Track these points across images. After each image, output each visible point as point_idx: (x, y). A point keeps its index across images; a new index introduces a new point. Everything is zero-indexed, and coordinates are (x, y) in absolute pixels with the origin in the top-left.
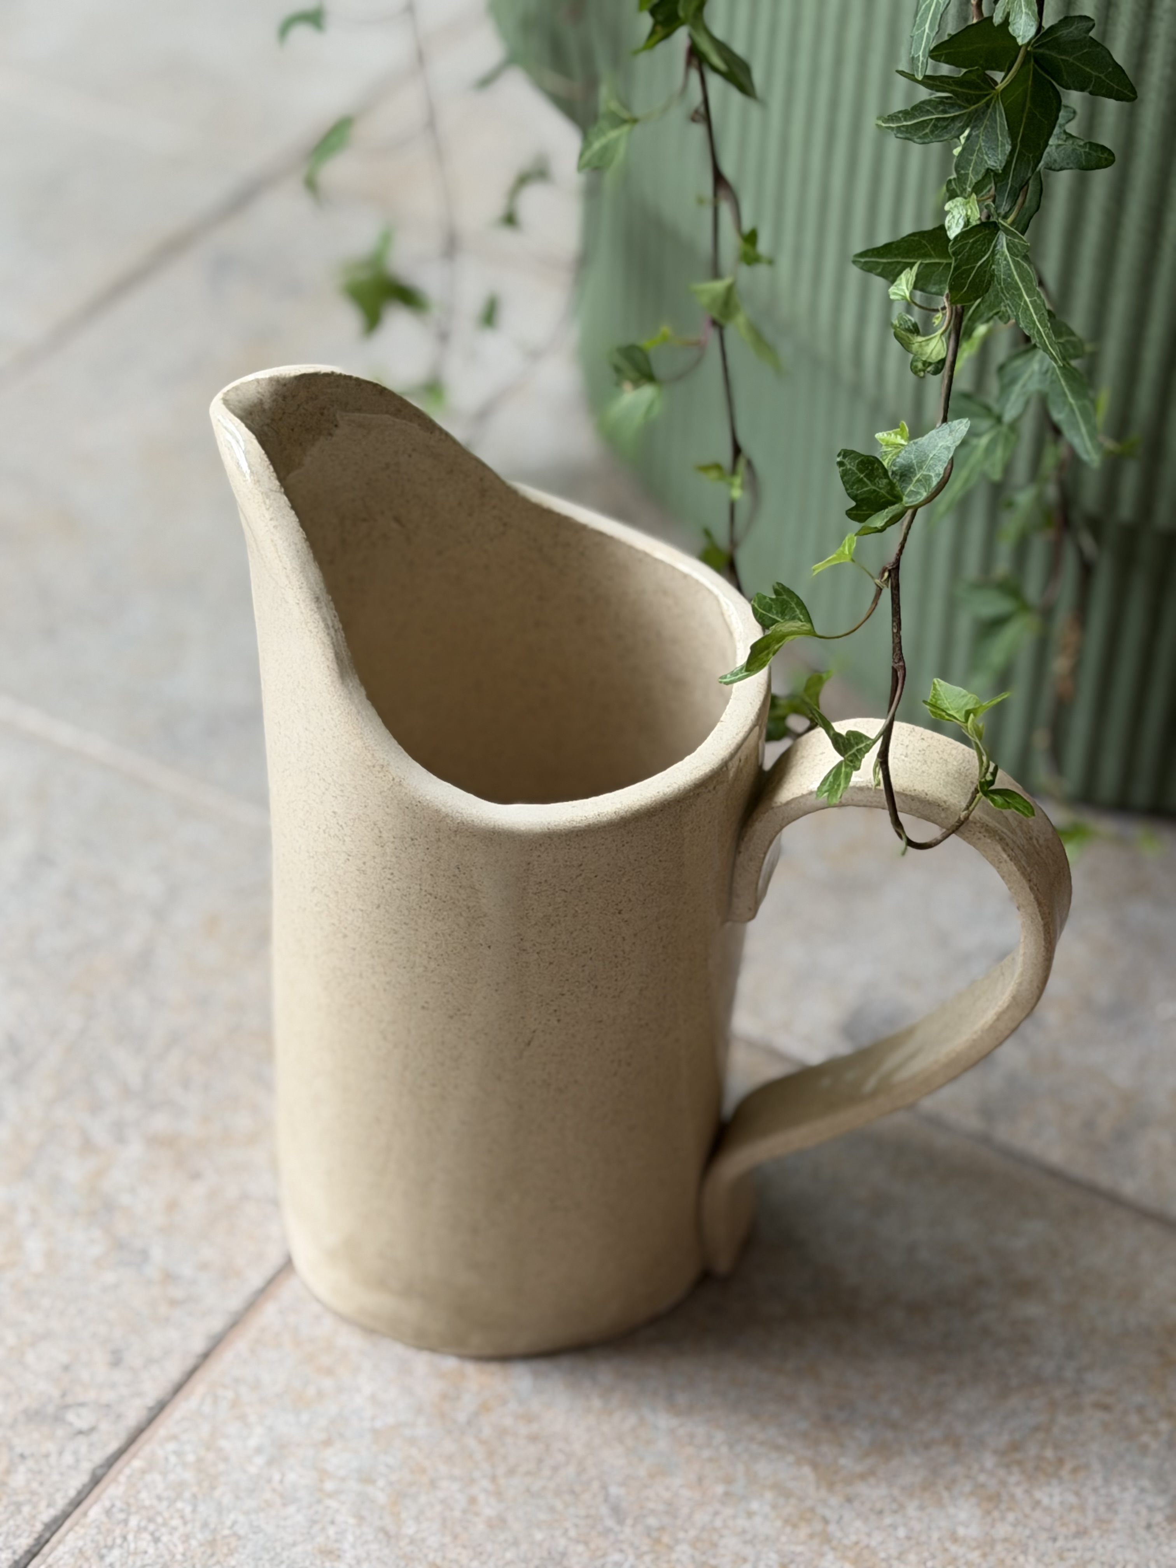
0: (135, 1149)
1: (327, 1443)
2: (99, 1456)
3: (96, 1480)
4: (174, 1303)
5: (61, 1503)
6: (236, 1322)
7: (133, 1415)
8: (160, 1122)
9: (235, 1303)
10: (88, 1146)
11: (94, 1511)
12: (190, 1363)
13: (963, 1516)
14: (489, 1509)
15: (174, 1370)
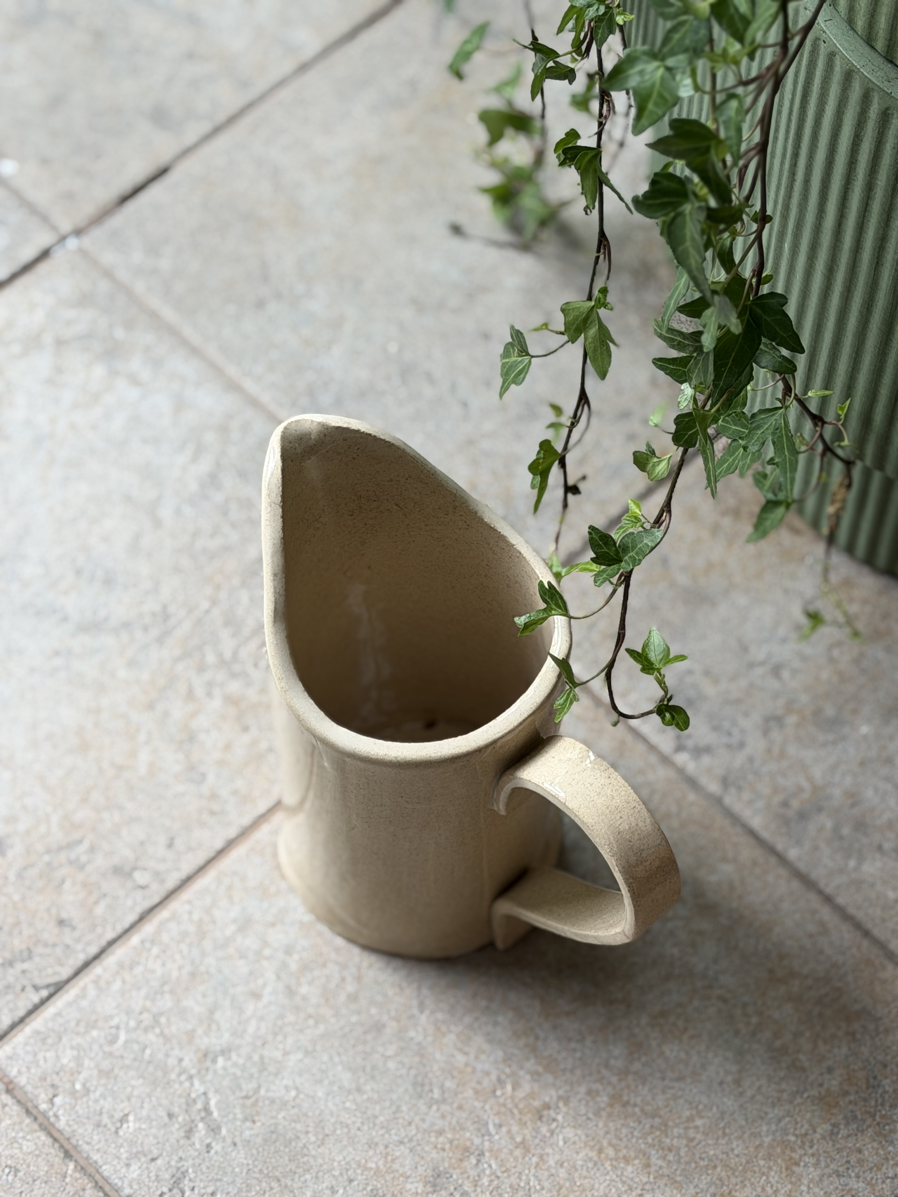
1: (273, 925)
2: (147, 904)
3: (142, 918)
4: (212, 813)
5: (119, 929)
7: (171, 883)
9: (246, 820)
10: (190, 695)
11: (135, 939)
12: (212, 854)
13: (617, 1052)
14: (350, 988)
15: (200, 858)
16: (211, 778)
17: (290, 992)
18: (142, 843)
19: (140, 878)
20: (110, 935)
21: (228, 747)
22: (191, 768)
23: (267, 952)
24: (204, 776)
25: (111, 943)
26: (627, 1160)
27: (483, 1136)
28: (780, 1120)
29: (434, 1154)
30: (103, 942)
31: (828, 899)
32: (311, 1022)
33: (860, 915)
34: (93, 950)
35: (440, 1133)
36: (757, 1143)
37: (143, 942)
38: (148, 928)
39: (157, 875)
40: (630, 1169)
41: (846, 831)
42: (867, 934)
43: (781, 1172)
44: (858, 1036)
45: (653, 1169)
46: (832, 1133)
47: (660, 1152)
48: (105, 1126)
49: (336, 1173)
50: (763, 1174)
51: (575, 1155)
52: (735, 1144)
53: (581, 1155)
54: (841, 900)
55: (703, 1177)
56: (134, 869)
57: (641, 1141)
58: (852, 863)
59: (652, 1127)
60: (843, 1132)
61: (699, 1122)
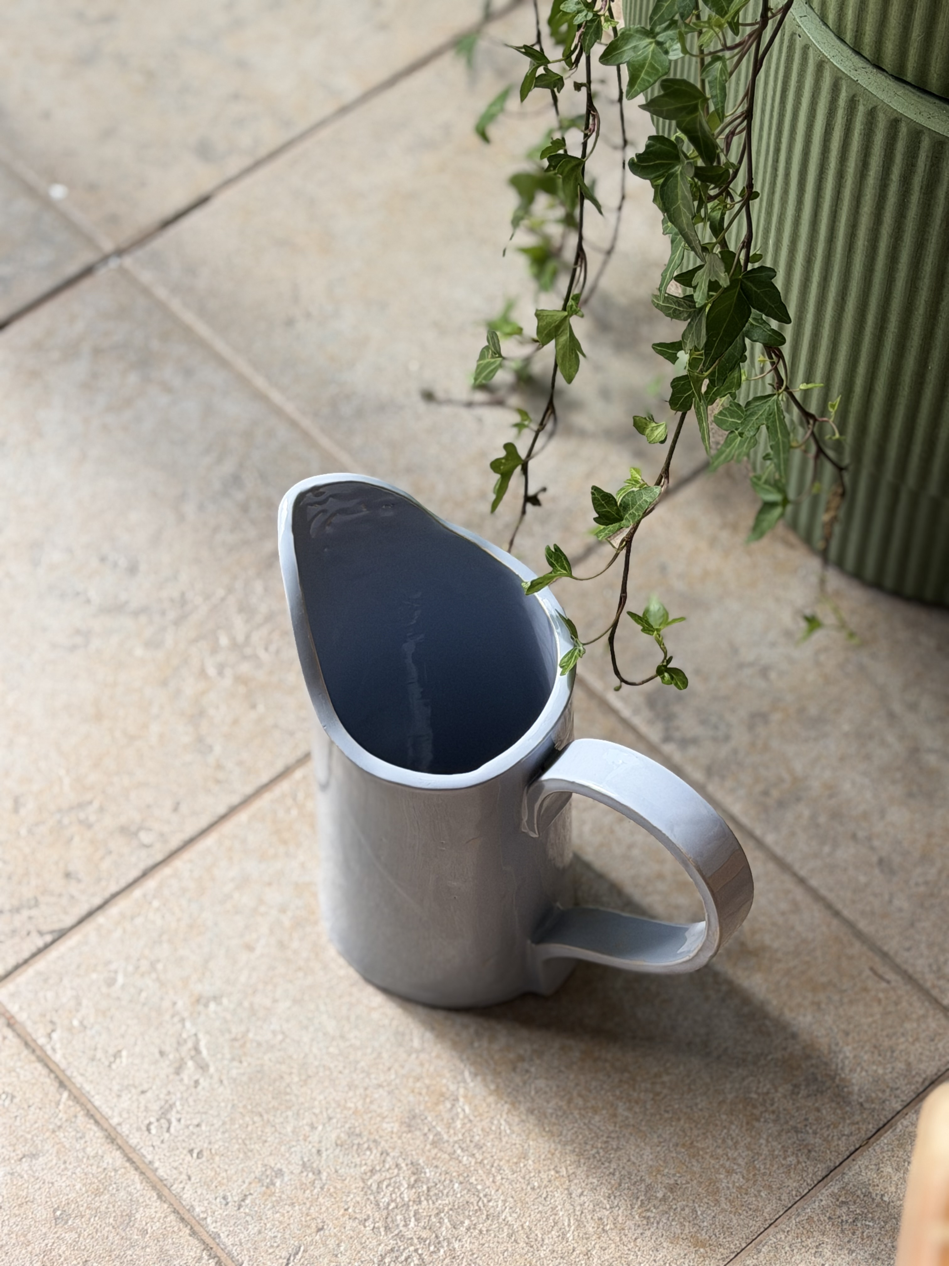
0: (227, 682)
1: (270, 884)
2: (151, 861)
3: (145, 874)
4: (218, 782)
5: (123, 883)
6: (247, 801)
7: (175, 842)
8: (245, 668)
9: (249, 789)
10: (203, 673)
11: (137, 893)
12: (215, 819)
15: (204, 822)
16: (218, 749)
17: (282, 945)
18: (149, 806)
19: (145, 837)
20: (114, 888)
21: (236, 722)
22: (200, 740)
23: (263, 909)
24: (210, 748)
25: (114, 896)
26: (595, 1111)
27: (459, 1083)
28: (743, 1079)
29: (411, 1098)
30: (107, 894)
31: (801, 881)
32: (300, 974)
33: (831, 897)
34: (97, 901)
35: (418, 1079)
36: (721, 1099)
37: (145, 896)
38: (151, 884)
39: (162, 836)
40: (597, 1118)
41: (822, 819)
42: (837, 914)
43: (742, 1127)
44: (823, 1006)
45: (620, 1119)
46: (793, 1093)
47: (628, 1104)
48: (100, 1060)
49: (317, 1111)
50: (725, 1127)
51: (545, 1104)
52: (698, 1100)
53: (551, 1105)
54: (814, 882)
55: (667, 1128)
56: (140, 829)
57: (609, 1094)
58: (827, 849)
59: (621, 1081)
60: (803, 1092)
61: (666, 1078)
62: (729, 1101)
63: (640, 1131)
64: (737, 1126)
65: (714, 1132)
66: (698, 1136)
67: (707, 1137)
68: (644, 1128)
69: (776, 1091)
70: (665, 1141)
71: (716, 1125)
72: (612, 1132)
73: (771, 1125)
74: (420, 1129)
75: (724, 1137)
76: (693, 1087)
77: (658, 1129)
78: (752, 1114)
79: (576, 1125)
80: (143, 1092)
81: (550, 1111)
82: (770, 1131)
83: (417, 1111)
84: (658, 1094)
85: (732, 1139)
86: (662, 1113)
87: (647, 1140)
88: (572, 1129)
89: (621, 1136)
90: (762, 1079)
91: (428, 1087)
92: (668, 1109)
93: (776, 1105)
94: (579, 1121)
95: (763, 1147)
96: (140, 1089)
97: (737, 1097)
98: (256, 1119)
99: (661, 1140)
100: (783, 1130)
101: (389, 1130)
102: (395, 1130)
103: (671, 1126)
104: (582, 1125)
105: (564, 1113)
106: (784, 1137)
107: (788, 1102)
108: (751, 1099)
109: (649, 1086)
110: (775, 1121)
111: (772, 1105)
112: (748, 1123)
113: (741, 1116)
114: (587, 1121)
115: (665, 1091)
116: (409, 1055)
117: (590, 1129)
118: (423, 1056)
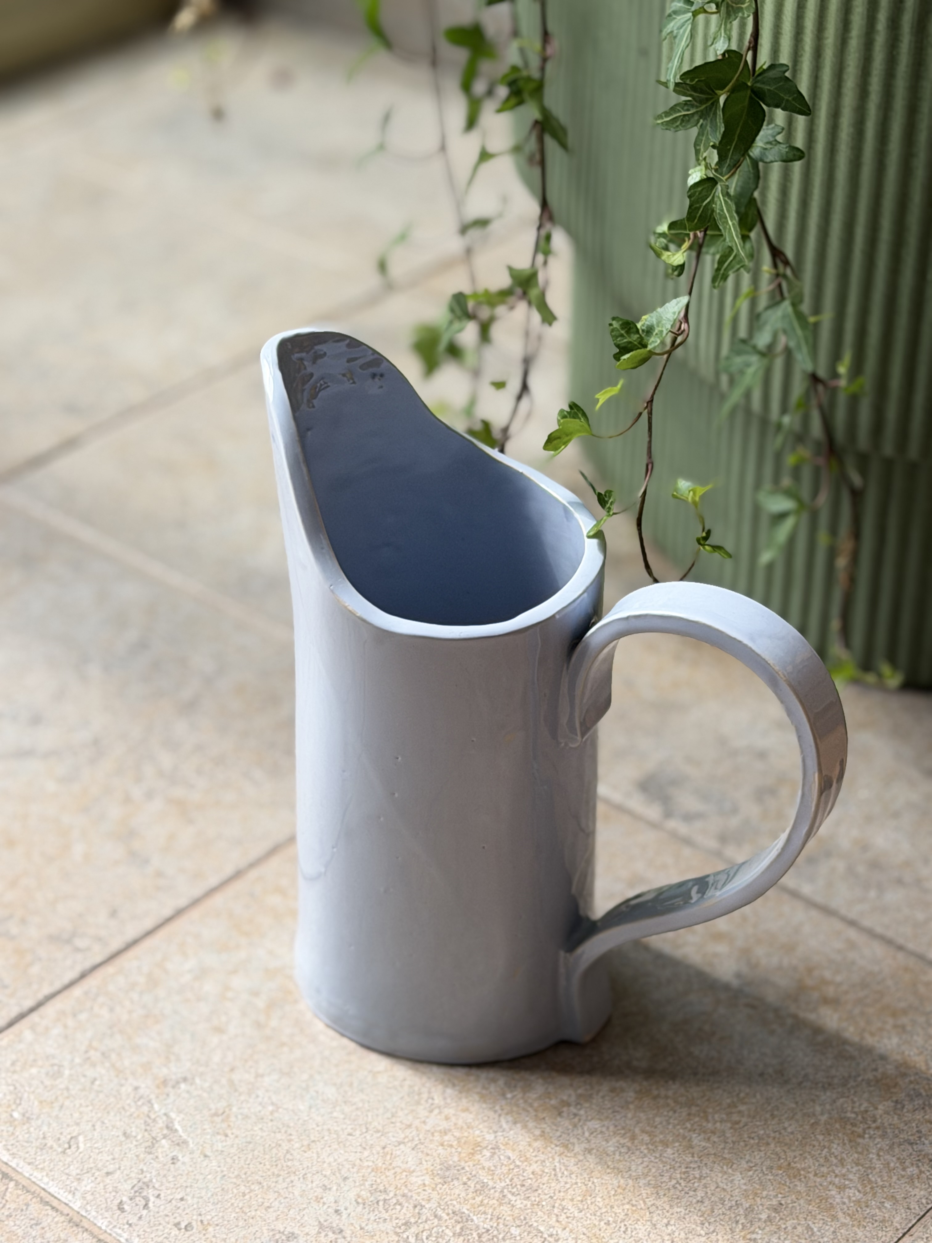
0: (157, 804)
4: (158, 888)
6: (195, 903)
7: (116, 944)
8: (177, 792)
10: (127, 800)
12: (161, 921)
16: (155, 861)
17: (259, 1025)
18: (80, 915)
19: (80, 942)
20: (48, 990)
21: (172, 837)
22: (133, 854)
23: (230, 995)
24: (147, 860)
25: (49, 997)
27: (495, 1132)
31: (852, 923)
32: (285, 1049)
33: (890, 934)
34: (29, 1003)
35: (445, 1132)
36: (812, 1121)
37: (86, 994)
38: (92, 982)
39: (99, 939)
41: (861, 869)
42: (900, 948)
43: (844, 1144)
44: (909, 1028)
46: (895, 1109)
48: (51, 1148)
52: (786, 1125)
56: (74, 935)
58: (872, 894)
60: (909, 1106)
62: (822, 1122)
63: (725, 1158)
64: (838, 1144)
65: (813, 1152)
66: (795, 1157)
67: (805, 1158)
68: (727, 1156)
69: (876, 1109)
70: (756, 1165)
71: (814, 1146)
72: (691, 1162)
73: (878, 1140)
74: (458, 1179)
75: (826, 1156)
76: (776, 1113)
77: (745, 1155)
78: (853, 1132)
79: (646, 1159)
80: (108, 1174)
81: (612, 1149)
82: (879, 1146)
83: (451, 1163)
84: (737, 1123)
85: (836, 1157)
86: (747, 1139)
87: (735, 1166)
88: (642, 1163)
89: (701, 1165)
90: (856, 1099)
91: (459, 1139)
92: (753, 1135)
93: (879, 1121)
94: (649, 1156)
95: (874, 1161)
96: (105, 1170)
97: (831, 1118)
98: (255, 1187)
99: (752, 1165)
100: (893, 1143)
101: (420, 1182)
102: (427, 1183)
103: (760, 1151)
104: (653, 1159)
105: (629, 1149)
106: (897, 1150)
107: (893, 1117)
108: (849, 1118)
109: (724, 1116)
110: (884, 1136)
111: (874, 1121)
112: (850, 1141)
113: (840, 1135)
114: (658, 1155)
115: (744, 1120)
116: (431, 1111)
117: (663, 1162)
118: (446, 1111)
